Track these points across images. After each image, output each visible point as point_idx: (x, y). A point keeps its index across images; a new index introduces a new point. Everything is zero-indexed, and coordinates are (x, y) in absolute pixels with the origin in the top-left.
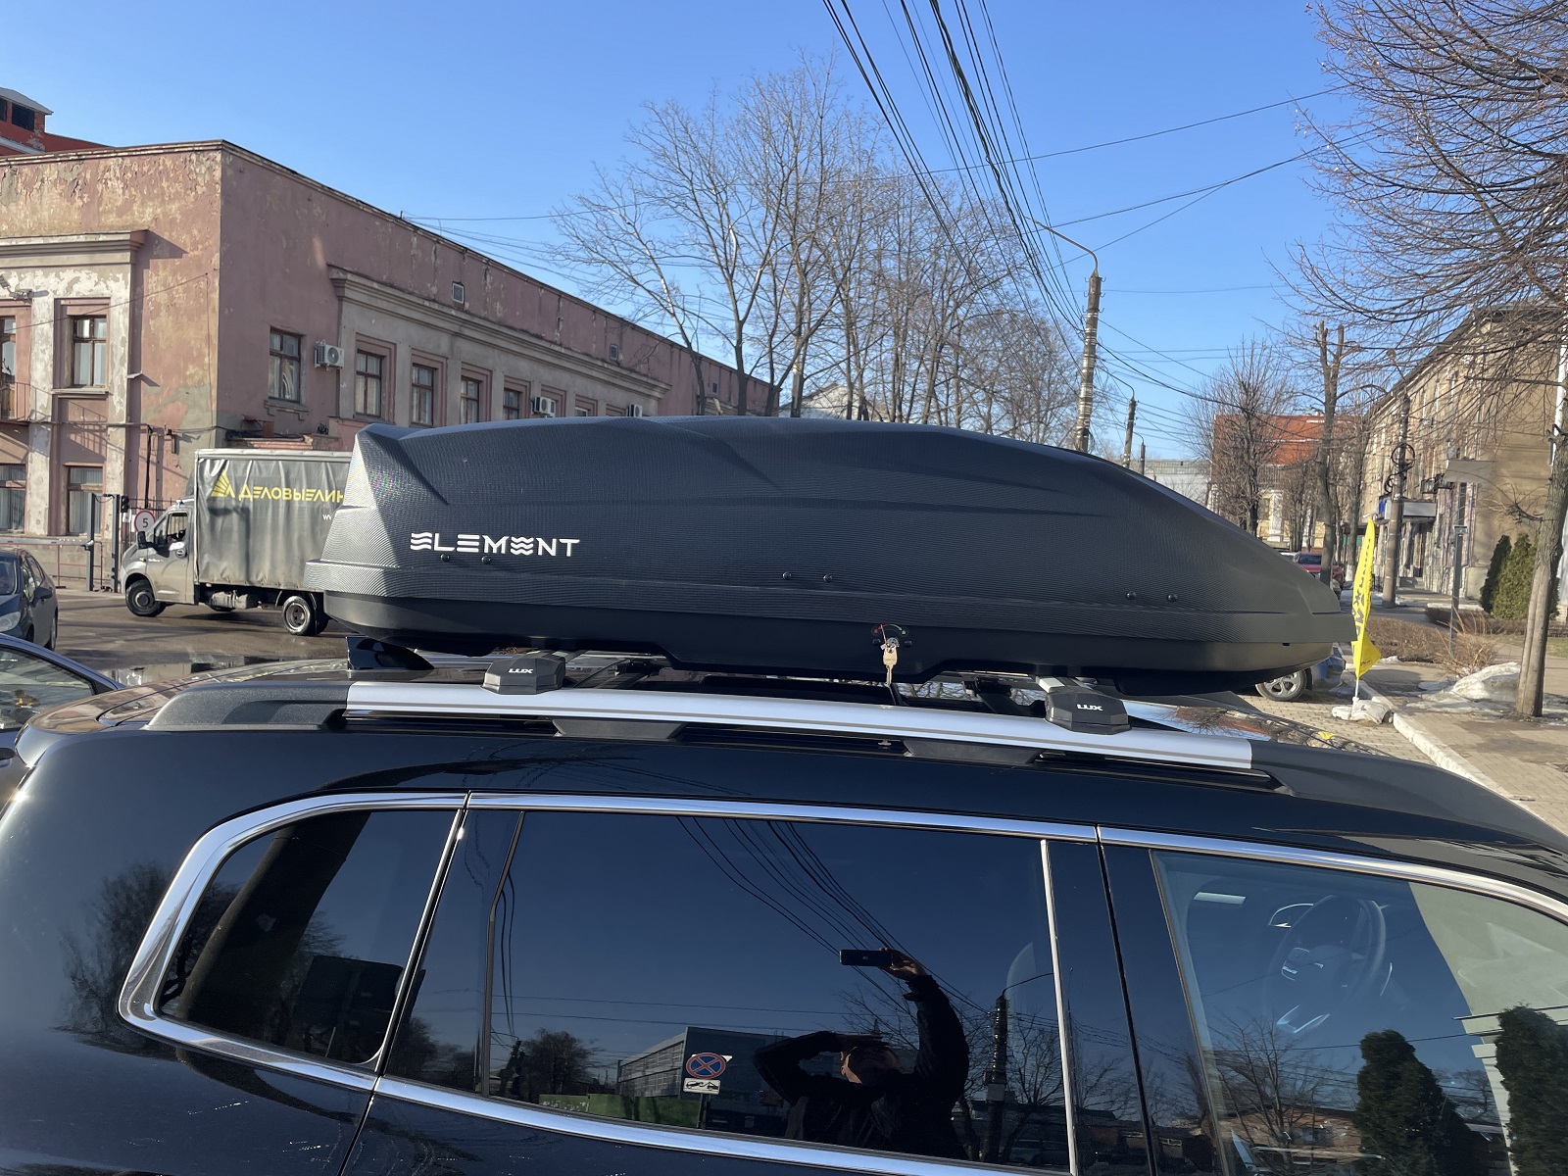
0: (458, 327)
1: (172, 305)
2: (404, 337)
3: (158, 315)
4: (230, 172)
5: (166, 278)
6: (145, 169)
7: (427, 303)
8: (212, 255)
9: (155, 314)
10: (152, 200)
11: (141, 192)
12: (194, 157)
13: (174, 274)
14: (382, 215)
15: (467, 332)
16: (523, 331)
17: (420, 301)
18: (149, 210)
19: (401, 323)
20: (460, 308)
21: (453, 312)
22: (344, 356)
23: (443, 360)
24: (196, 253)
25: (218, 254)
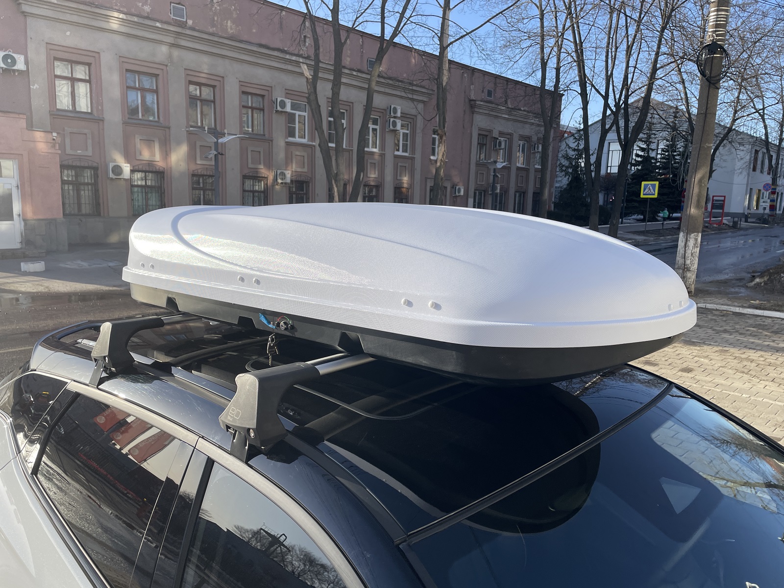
2: (108, 47)
15: (183, 43)
20: (182, 25)
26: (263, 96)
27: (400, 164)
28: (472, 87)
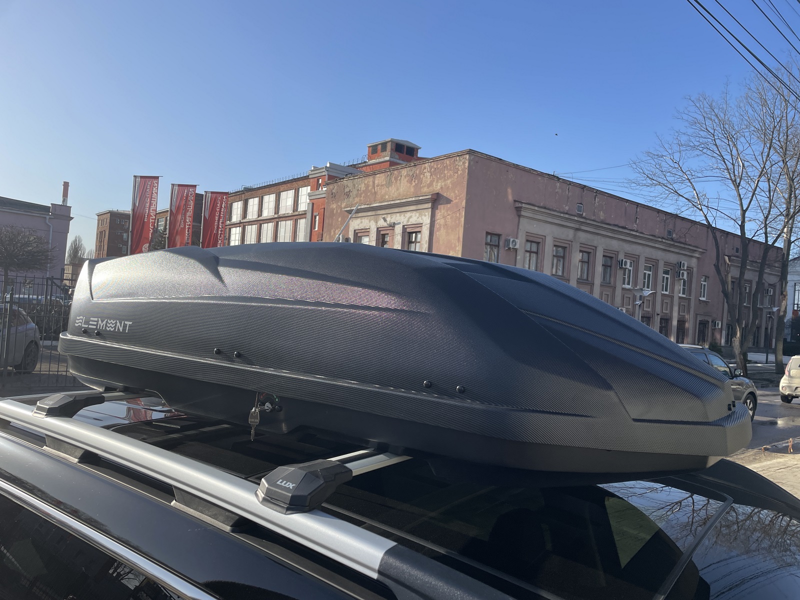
0: (578, 226)
1: (446, 225)
2: (550, 232)
3: (440, 230)
4: (472, 163)
5: (444, 213)
6: (439, 166)
7: (562, 215)
8: (462, 201)
9: (439, 230)
10: (441, 179)
11: (437, 177)
12: (458, 158)
13: (447, 211)
14: (542, 174)
15: (583, 228)
16: (615, 225)
17: (559, 214)
18: (439, 184)
19: (548, 226)
20: (581, 216)
21: (576, 218)
22: (520, 243)
23: (570, 243)
24: (456, 201)
25: (465, 201)
26: (611, 258)
27: (682, 304)
28: (727, 245)
